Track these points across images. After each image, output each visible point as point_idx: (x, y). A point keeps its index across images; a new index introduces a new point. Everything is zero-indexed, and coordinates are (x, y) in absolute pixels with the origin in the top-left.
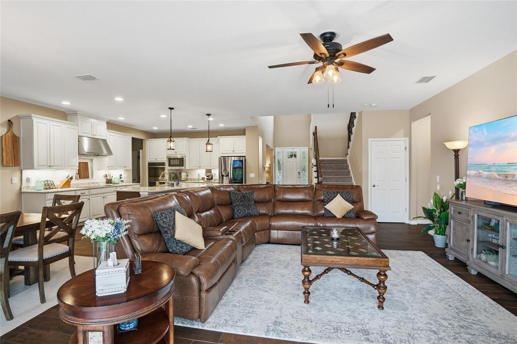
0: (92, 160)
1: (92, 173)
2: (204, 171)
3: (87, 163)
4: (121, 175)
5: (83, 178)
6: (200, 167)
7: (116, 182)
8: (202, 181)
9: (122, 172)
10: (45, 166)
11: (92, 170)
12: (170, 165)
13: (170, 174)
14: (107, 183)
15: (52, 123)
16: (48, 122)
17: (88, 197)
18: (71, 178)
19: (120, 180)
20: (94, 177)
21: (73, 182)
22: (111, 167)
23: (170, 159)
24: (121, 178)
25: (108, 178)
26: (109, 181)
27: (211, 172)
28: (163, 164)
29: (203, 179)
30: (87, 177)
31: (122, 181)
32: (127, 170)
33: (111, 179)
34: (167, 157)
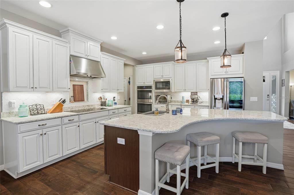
0: (87, 82)
1: (87, 95)
2: (190, 94)
3: (83, 85)
4: (115, 97)
5: (78, 101)
6: (185, 90)
7: (110, 105)
8: (187, 104)
9: (115, 95)
10: (26, 87)
11: (88, 93)
12: (157, 88)
13: (157, 96)
14: (102, 105)
15: (36, 36)
16: (30, 34)
17: (78, 124)
18: (64, 102)
19: (113, 102)
20: (89, 100)
21: (65, 105)
22: (104, 90)
23: (156, 83)
24: (114, 100)
25: (103, 100)
26: (103, 104)
27: (197, 95)
28: (150, 87)
29: (188, 101)
30: (83, 100)
31: (115, 104)
32: (120, 93)
33: (105, 102)
34: (154, 80)
